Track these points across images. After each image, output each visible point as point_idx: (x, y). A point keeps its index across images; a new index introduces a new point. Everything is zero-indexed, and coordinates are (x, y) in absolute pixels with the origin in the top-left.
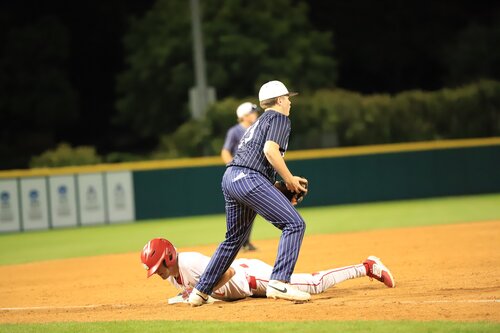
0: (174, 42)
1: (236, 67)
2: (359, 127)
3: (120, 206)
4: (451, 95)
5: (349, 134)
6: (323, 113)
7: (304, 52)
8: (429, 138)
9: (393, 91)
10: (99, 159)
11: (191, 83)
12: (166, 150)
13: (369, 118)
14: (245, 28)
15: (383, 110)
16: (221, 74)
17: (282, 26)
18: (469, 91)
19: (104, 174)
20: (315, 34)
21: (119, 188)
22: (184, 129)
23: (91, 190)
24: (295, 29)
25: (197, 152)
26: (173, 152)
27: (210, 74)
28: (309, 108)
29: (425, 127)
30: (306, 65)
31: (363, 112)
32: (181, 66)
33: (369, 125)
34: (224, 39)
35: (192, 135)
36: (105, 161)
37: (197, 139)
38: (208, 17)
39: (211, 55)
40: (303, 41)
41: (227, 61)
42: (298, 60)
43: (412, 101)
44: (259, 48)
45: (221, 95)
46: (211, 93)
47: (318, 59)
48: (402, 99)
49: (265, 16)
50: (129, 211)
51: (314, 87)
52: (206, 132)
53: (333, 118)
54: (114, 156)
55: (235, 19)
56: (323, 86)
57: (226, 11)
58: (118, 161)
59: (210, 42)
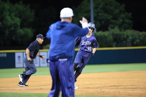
1: (103, 22)
2: (138, 41)
5: (135, 43)
6: (128, 36)
7: (123, 18)
13: (141, 38)
14: (106, 11)
16: (99, 24)
17: (117, 11)
20: (126, 13)
24: (121, 12)
28: (124, 35)
30: (123, 22)
31: (139, 37)
33: (141, 40)
34: (100, 14)
38: (96, 8)
39: (95, 19)
40: (123, 16)
41: (100, 21)
42: (121, 21)
44: (110, 17)
45: (98, 30)
47: (127, 21)
49: (112, 8)
51: (125, 29)
53: (130, 38)
55: (103, 9)
56: (128, 28)
57: (101, 6)
59: (96, 15)
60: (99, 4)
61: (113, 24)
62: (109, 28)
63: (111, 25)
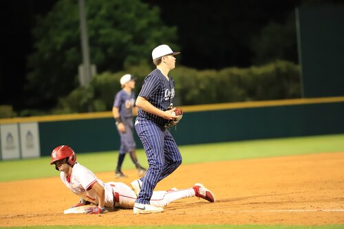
0: (68, 33)
1: (110, 50)
2: (195, 92)
3: (30, 146)
4: (258, 71)
5: (188, 97)
8: (242, 100)
9: (218, 67)
10: (15, 114)
11: (80, 61)
12: (62, 107)
13: (202, 86)
14: (116, 25)
15: (212, 80)
16: (100, 56)
17: (143, 23)
18: (269, 68)
19: (19, 124)
20: (164, 28)
21: (29, 133)
22: (75, 93)
23: (10, 135)
24: (151, 25)
25: (84, 109)
26: (67, 109)
27: (92, 56)
29: (240, 92)
31: (198, 82)
32: (73, 50)
33: (202, 92)
34: (102, 32)
35: (80, 97)
36: (19, 116)
37: (84, 100)
38: (91, 16)
39: (93, 42)
40: (156, 34)
41: (105, 47)
43: (231, 75)
44: (127, 38)
45: (100, 70)
46: (94, 68)
48: (225, 73)
49: (131, 16)
50: (36, 150)
52: (90, 95)
54: (25, 112)
55: (109, 18)
57: (103, 12)
58: (28, 115)
59: (92, 33)
60: (99, 8)
61: (134, 54)
62: (126, 64)
63: (130, 58)
